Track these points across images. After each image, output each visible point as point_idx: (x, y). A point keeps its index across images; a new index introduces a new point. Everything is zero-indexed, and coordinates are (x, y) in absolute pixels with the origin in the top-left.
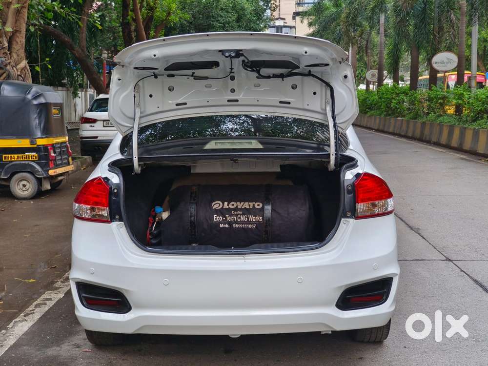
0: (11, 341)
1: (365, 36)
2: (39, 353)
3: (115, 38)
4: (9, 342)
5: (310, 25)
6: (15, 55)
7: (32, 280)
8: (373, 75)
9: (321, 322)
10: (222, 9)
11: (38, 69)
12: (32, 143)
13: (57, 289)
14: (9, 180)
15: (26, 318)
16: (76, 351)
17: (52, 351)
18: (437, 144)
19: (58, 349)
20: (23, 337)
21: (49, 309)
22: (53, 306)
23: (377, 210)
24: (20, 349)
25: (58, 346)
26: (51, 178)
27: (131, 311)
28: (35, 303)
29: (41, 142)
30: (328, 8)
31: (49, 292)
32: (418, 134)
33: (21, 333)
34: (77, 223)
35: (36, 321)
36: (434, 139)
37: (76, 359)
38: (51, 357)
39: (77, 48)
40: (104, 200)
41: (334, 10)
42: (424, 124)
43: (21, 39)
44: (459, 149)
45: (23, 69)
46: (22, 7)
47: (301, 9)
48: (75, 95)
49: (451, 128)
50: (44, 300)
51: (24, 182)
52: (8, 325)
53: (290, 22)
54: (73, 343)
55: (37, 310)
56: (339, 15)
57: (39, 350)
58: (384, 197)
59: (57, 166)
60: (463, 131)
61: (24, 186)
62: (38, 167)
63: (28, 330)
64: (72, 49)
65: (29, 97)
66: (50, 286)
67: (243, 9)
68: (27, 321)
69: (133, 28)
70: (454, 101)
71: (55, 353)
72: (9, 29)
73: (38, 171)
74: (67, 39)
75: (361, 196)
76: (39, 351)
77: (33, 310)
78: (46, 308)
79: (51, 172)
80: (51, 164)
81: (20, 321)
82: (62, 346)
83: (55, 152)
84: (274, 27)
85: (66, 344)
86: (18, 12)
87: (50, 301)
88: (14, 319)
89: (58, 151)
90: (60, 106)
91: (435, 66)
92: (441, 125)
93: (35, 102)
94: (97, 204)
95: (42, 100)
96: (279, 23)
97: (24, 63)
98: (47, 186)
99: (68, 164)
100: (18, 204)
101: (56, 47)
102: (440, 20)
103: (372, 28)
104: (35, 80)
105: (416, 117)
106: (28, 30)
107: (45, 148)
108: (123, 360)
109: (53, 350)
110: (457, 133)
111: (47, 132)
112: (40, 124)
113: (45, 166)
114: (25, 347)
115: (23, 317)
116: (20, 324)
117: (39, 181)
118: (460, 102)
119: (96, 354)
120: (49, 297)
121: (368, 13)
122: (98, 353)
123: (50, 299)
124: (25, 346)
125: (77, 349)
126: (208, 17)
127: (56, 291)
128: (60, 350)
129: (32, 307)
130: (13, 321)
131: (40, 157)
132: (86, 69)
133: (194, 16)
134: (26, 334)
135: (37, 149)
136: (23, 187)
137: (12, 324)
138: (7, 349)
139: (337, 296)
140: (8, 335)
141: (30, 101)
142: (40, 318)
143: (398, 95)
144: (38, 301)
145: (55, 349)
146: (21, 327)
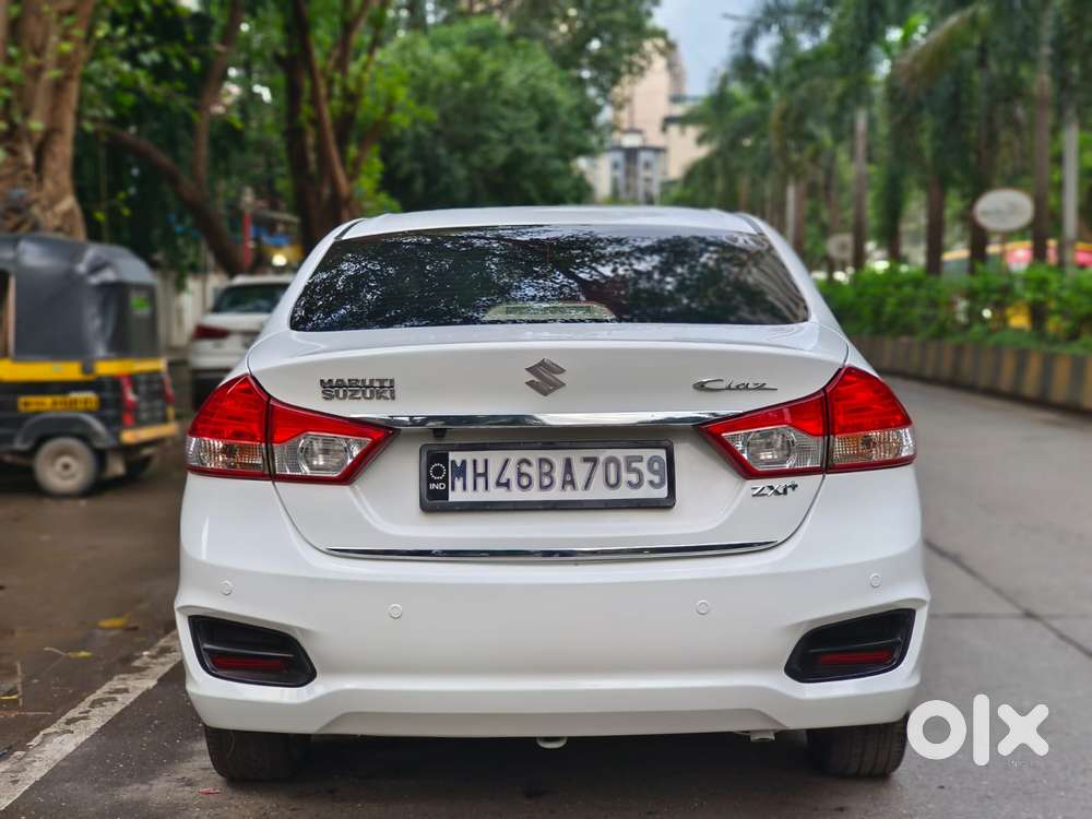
0: (37, 771)
1: (823, 161)
2: (100, 795)
3: (270, 166)
4: (31, 774)
5: (701, 140)
6: (49, 185)
7: (83, 654)
8: (843, 247)
9: (753, 707)
10: (506, 103)
11: (100, 216)
12: (87, 369)
13: (139, 670)
14: (31, 453)
15: (71, 727)
16: (186, 793)
17: (130, 793)
18: (992, 392)
19: (144, 787)
20: (64, 764)
21: (122, 710)
22: (131, 703)
23: (876, 455)
24: (56, 787)
25: (143, 782)
26: (128, 451)
27: (316, 680)
28: (92, 698)
29: (107, 368)
30: (738, 103)
31: (122, 676)
32: (946, 370)
33: (59, 757)
34: (194, 483)
35: (92, 733)
36: (983, 381)
37: (187, 807)
38: (128, 804)
39: (185, 179)
40: (255, 428)
41: (752, 105)
42: (959, 349)
43: (64, 149)
44: (1041, 402)
45: (68, 214)
46: (68, 77)
47: (679, 110)
48: (180, 287)
49: (1022, 356)
50: (110, 693)
51: (66, 459)
52: (30, 741)
53: (656, 139)
54: (179, 777)
55: (96, 711)
56: (764, 115)
57: (99, 790)
58: (893, 424)
59: (139, 424)
60: (1048, 362)
61: (66, 467)
62: (98, 426)
63: (76, 750)
64: (174, 180)
65: (82, 268)
66: (126, 665)
67: (552, 103)
68: (72, 732)
69: (310, 140)
70: (1029, 296)
71: (137, 796)
72: (37, 125)
73: (96, 434)
74: (164, 159)
75: (840, 419)
76: (100, 792)
77: (87, 712)
78: (117, 708)
79: (128, 436)
80: (128, 419)
81: (56, 732)
82: (155, 782)
83: (136, 391)
84: (619, 148)
85: (162, 779)
86: (58, 87)
87: (125, 695)
88: (42, 729)
89: (143, 388)
90: (149, 291)
91: (984, 221)
92: (998, 349)
93: (95, 280)
94: (238, 435)
95: (108, 275)
96: (630, 141)
97: (68, 202)
98: (117, 467)
99: (164, 420)
100: (50, 508)
101: (140, 182)
102: (990, 120)
103: (838, 139)
104: (95, 234)
105: (942, 332)
106: (79, 129)
107: (115, 383)
108: (293, 810)
109: (133, 790)
110: (1034, 366)
111: (120, 345)
112: (103, 327)
113: (115, 423)
114: (67, 785)
115: (63, 726)
116: (57, 740)
117: (101, 456)
118: (1040, 296)
119: (231, 798)
120: (123, 686)
121: (830, 108)
122: (236, 795)
123: (126, 691)
124: (68, 781)
125: (188, 788)
126: (476, 120)
127: (137, 675)
128: (150, 790)
129: (84, 706)
130: (42, 733)
131: (103, 403)
132: (206, 226)
133: (444, 118)
134: (68, 758)
135: (96, 385)
136: (63, 470)
137: (37, 739)
138: (27, 787)
139: (787, 646)
140: (28, 760)
141: (82, 278)
142: (102, 727)
143: (898, 286)
144: (99, 694)
145: (138, 789)
146: (57, 746)
